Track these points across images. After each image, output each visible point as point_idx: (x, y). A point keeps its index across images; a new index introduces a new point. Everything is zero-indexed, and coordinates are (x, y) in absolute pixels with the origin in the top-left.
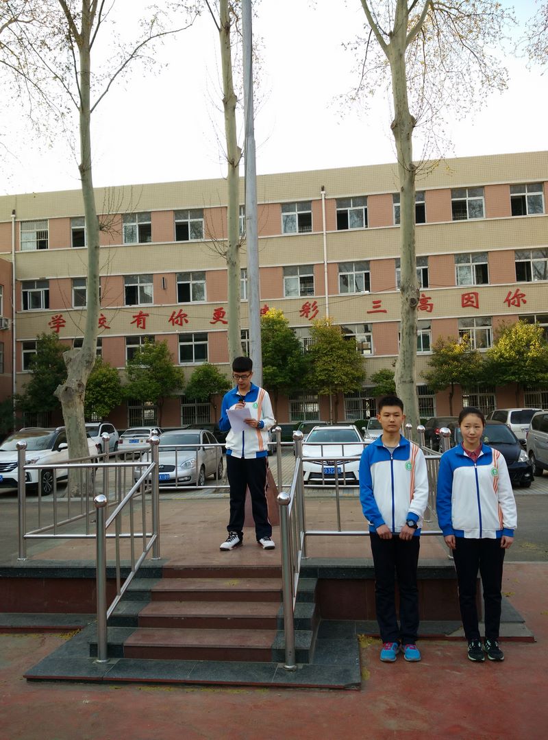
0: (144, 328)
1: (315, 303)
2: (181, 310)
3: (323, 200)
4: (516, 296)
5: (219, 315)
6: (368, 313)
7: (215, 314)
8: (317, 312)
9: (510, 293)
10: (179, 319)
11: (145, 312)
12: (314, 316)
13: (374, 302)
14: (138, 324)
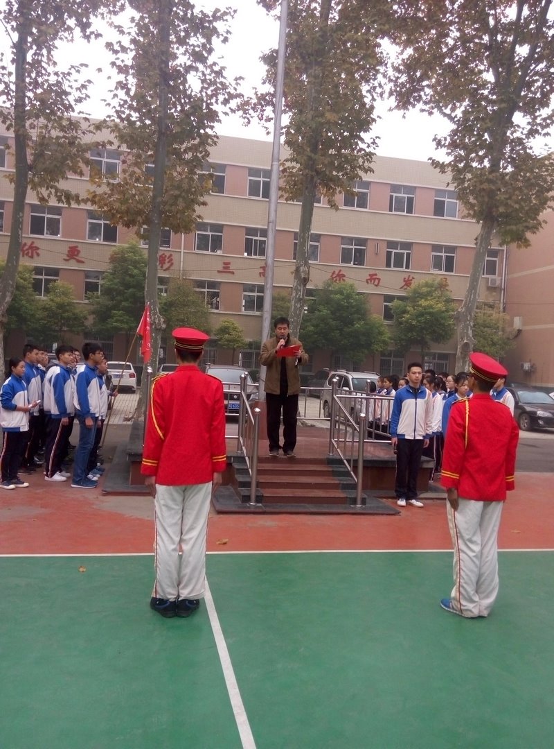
1: (171, 255)
2: (33, 243)
4: (338, 275)
5: (73, 253)
6: (219, 272)
7: (69, 251)
8: (172, 264)
9: (334, 272)
12: (168, 269)
13: (224, 263)
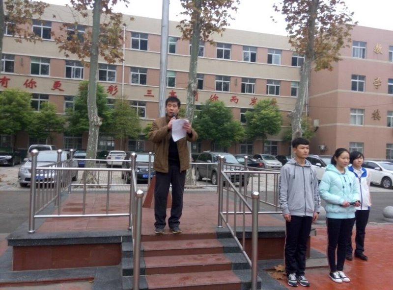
0: (6, 87)
1: (116, 86)
2: (32, 79)
3: (125, 32)
4: (214, 97)
5: (57, 85)
6: (145, 96)
7: (54, 84)
8: (117, 91)
10: (31, 84)
11: (8, 77)
12: (115, 94)
13: (148, 91)
14: (3, 84)
